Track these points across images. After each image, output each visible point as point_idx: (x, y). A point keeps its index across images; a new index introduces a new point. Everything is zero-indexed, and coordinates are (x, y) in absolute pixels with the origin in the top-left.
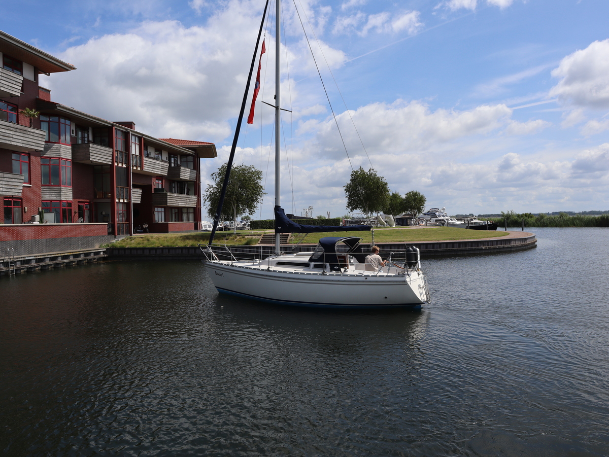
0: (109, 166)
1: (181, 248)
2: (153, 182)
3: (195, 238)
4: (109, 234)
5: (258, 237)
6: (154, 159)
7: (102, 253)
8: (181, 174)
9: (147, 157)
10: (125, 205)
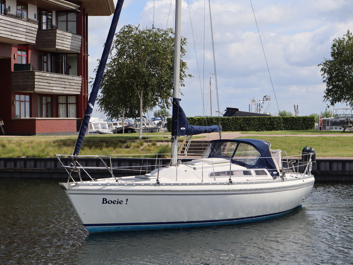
2: (13, 53)
6: (16, 17)
8: (57, 41)
9: (5, 14)
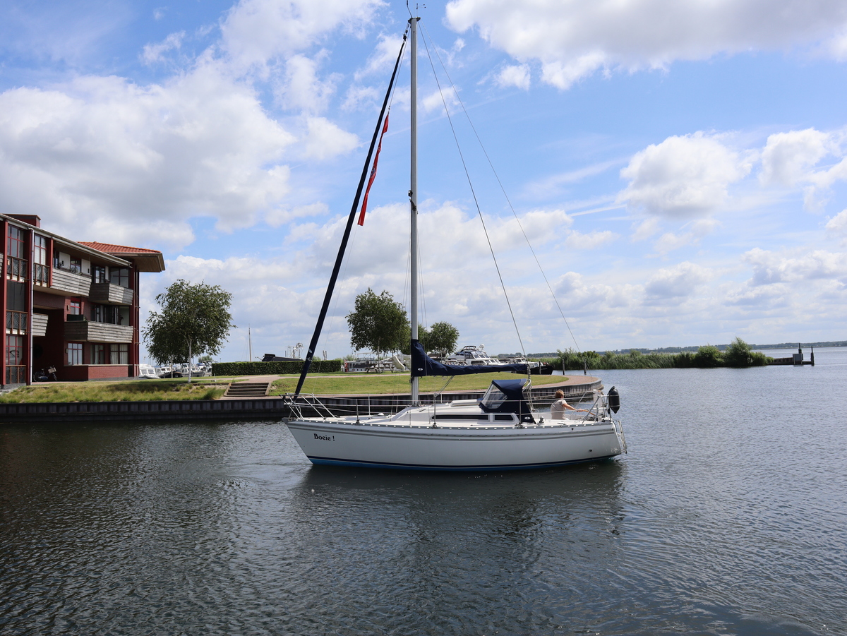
1: (108, 404)
3: (129, 388)
5: (223, 386)
6: (70, 271)
8: (109, 294)
9: (59, 268)
10: (21, 338)
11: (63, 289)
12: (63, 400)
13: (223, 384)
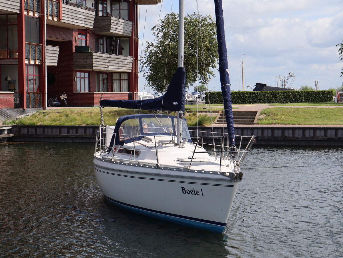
0: (16, 15)
2: (74, 37)
4: (16, 106)
5: (214, 114)
6: (76, 5)
7: (6, 132)
8: (111, 26)
9: (67, 3)
10: (37, 68)
11: (71, 23)
12: (73, 123)
13: (214, 112)
